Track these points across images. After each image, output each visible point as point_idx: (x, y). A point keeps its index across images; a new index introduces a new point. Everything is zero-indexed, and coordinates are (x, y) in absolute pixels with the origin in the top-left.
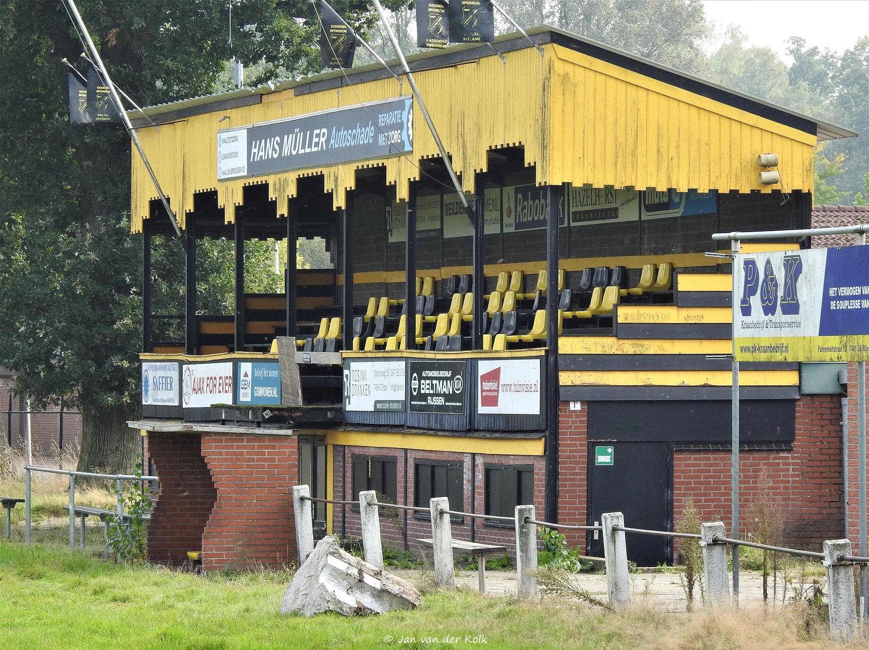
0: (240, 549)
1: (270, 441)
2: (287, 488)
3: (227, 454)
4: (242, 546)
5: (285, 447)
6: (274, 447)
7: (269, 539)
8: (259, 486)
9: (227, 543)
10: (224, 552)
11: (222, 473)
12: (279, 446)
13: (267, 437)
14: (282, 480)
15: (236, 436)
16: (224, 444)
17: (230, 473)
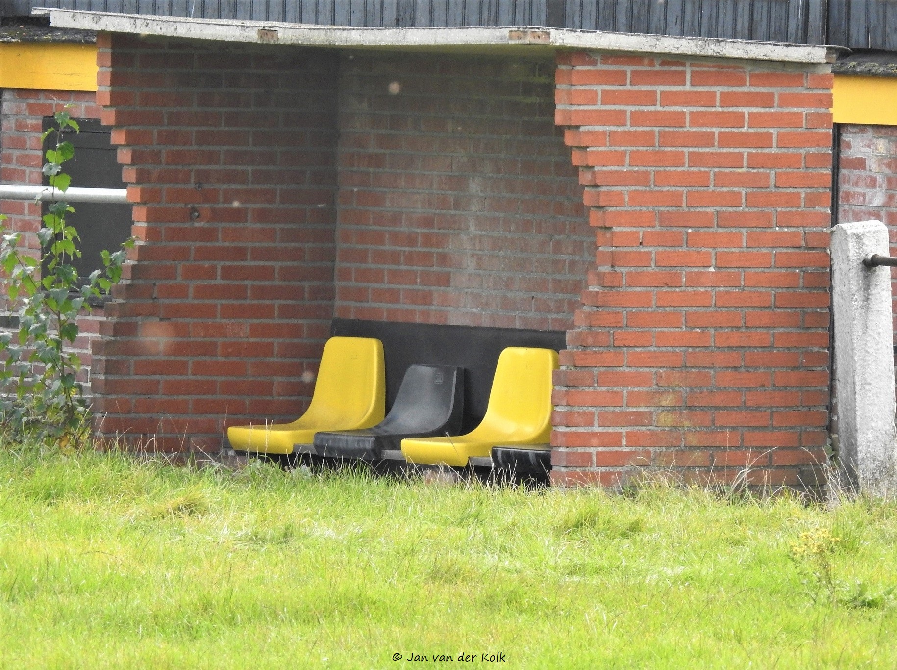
0: (667, 420)
1: (757, 79)
2: (801, 230)
3: (637, 119)
4: (672, 409)
5: (798, 101)
6: (766, 100)
7: (749, 389)
8: (723, 221)
9: (634, 400)
10: (624, 430)
11: (622, 179)
12: (781, 97)
13: (748, 68)
14: (788, 204)
15: (664, 63)
16: (628, 87)
17: (642, 179)
